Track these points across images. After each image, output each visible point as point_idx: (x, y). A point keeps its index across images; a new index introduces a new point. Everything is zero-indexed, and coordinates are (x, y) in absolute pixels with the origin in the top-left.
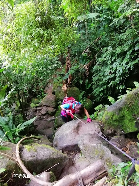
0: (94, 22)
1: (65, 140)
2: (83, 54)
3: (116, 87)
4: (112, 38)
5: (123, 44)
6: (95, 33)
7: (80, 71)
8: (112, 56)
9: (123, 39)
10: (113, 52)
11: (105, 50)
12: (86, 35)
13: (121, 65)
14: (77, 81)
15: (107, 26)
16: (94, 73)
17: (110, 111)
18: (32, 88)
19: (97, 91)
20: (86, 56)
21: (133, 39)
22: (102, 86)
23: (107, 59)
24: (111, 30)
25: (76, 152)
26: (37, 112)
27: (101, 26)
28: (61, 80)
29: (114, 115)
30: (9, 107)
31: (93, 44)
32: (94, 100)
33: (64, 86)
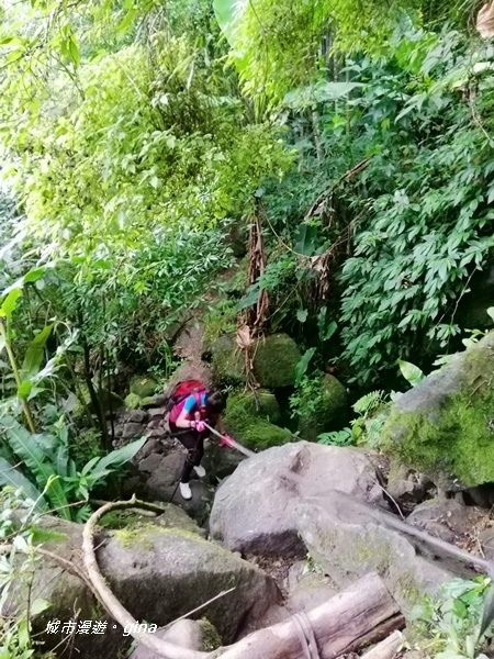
0: (341, 111)
1: (249, 514)
2: (307, 221)
3: (428, 331)
4: (408, 161)
5: (444, 183)
6: (348, 148)
7: (296, 280)
8: (409, 225)
9: (443, 166)
10: (411, 210)
11: (383, 204)
12: (316, 156)
13: (440, 255)
14: (289, 313)
15: (386, 123)
16: (346, 285)
17: (409, 409)
18: (130, 342)
19: (359, 346)
20: (319, 228)
21: (480, 164)
22: (375, 329)
23: (392, 234)
24: (402, 137)
25: (292, 557)
26: (150, 424)
27: (366, 125)
28: (231, 312)
29: (421, 422)
30: (54, 400)
31: (342, 187)
32: (351, 381)
33: (241, 332)
